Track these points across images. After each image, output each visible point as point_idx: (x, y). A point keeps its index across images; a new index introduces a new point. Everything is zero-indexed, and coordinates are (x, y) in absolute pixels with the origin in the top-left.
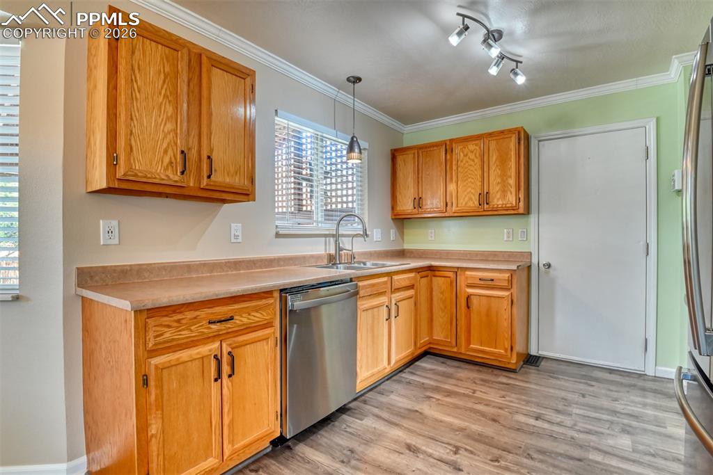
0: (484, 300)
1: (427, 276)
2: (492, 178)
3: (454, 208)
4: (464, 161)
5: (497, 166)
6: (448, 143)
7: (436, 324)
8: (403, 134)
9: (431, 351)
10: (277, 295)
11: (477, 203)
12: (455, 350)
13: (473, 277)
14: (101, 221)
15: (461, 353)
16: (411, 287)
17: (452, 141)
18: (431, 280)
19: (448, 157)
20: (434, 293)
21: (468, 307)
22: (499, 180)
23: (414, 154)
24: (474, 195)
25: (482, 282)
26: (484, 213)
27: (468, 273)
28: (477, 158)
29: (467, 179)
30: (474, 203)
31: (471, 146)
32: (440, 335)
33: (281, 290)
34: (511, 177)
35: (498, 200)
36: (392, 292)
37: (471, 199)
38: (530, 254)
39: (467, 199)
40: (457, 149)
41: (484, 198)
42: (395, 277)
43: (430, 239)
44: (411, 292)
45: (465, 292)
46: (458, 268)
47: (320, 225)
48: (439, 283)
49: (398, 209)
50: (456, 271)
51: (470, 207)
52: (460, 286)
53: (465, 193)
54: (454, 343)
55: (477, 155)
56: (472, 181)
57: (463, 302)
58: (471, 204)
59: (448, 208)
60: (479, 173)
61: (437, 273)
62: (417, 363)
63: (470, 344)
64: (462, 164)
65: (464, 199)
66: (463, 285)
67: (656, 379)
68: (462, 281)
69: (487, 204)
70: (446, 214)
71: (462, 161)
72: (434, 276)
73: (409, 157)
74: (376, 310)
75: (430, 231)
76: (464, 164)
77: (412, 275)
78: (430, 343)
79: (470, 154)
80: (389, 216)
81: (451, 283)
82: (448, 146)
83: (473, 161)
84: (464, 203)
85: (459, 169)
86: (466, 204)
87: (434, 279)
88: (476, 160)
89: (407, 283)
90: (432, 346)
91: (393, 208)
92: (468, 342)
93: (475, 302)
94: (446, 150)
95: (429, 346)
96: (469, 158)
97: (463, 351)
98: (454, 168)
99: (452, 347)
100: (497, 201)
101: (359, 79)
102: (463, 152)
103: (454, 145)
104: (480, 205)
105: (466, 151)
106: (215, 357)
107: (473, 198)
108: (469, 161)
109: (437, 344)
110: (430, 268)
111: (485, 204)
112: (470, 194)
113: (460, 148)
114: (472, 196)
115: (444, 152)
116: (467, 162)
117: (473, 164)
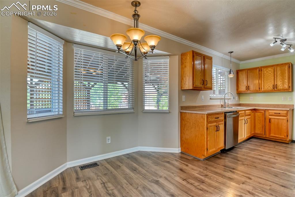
0: (276, 120)
1: (253, 112)
2: (278, 80)
3: (262, 90)
4: (267, 74)
5: (280, 75)
7: (257, 128)
8: (240, 64)
9: (255, 137)
10: (224, 113)
11: (272, 88)
12: (264, 136)
13: (271, 112)
14: (183, 96)
15: (266, 137)
16: (249, 115)
17: (261, 67)
18: (255, 113)
19: (260, 72)
20: (256, 118)
21: (270, 122)
22: (281, 80)
23: (246, 72)
25: (275, 114)
26: (275, 91)
27: (269, 111)
28: (272, 73)
29: (268, 80)
31: (270, 69)
32: (258, 131)
33: (225, 113)
35: (281, 87)
36: (245, 116)
38: (293, 105)
40: (265, 71)
41: (275, 87)
42: (246, 112)
43: (251, 100)
44: (249, 117)
45: (269, 117)
46: (266, 109)
47: (218, 96)
48: (257, 114)
49: (239, 90)
50: (265, 110)
51: (269, 89)
52: (267, 116)
53: (267, 85)
54: (264, 134)
55: (272, 72)
56: (270, 81)
57: (267, 121)
59: (260, 90)
60: (273, 78)
61: (257, 111)
62: (251, 140)
63: (270, 134)
64: (266, 75)
65: (267, 87)
66: (268, 115)
68: (267, 114)
69: (276, 88)
70: (259, 92)
71: (266, 74)
72: (256, 112)
73: (244, 72)
74: (242, 120)
75: (251, 97)
76: (267, 75)
77: (250, 111)
78: (254, 134)
79: (269, 72)
80: (236, 92)
81: (263, 114)
82: (260, 69)
83: (270, 74)
84: (267, 88)
85: (265, 77)
87: (256, 113)
88: (271, 74)
89: (249, 114)
90: (255, 135)
91: (237, 90)
92: (270, 133)
93: (272, 121)
94: (259, 71)
95: (254, 135)
96: (269, 73)
97: (267, 136)
98: (263, 76)
99: (263, 135)
101: (233, 52)
102: (266, 71)
103: (262, 69)
104: (273, 88)
105: (267, 70)
106: (216, 126)
109: (257, 134)
110: (255, 110)
111: (275, 88)
112: (269, 85)
113: (265, 69)
114: (270, 86)
115: (258, 71)
116: (268, 74)
117: (270, 75)
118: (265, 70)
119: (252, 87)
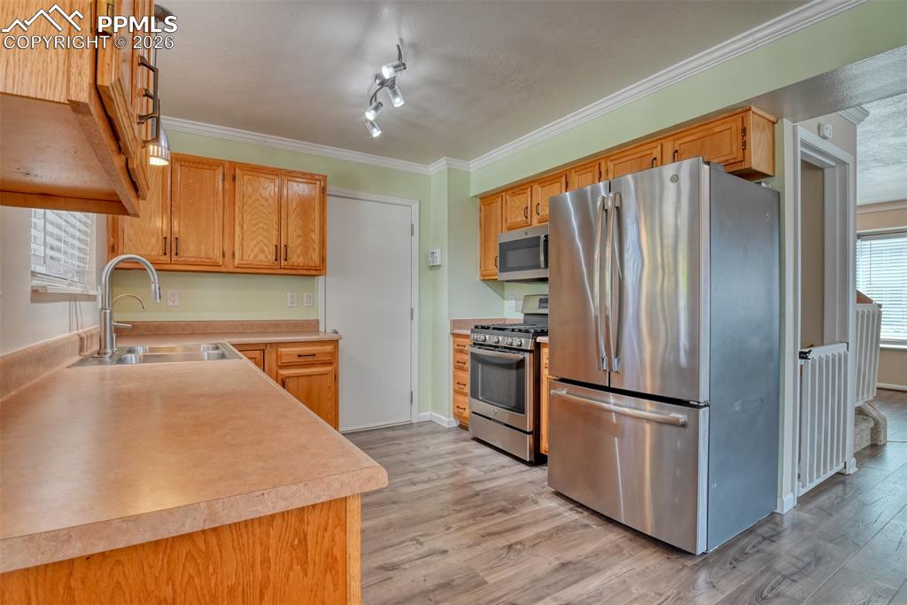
0: (303, 381)
2: (291, 228)
3: (237, 262)
4: (253, 198)
5: (298, 214)
6: (227, 165)
11: (272, 257)
13: (287, 354)
19: (228, 186)
22: (299, 232)
24: (267, 246)
25: (301, 359)
26: (282, 272)
27: (283, 350)
28: (272, 197)
29: (257, 224)
30: (267, 257)
31: (263, 181)
34: (314, 231)
35: (299, 256)
37: (262, 251)
38: (317, 322)
39: (256, 250)
40: (245, 184)
41: (281, 252)
46: (266, 344)
50: (263, 348)
51: (261, 261)
53: (255, 242)
56: (265, 227)
58: (262, 257)
59: (227, 261)
60: (275, 218)
64: (250, 201)
65: (252, 251)
66: (275, 366)
67: (421, 424)
69: (285, 260)
70: (222, 269)
71: (250, 197)
76: (254, 202)
79: (261, 191)
82: (226, 170)
83: (267, 200)
84: (252, 256)
85: (246, 207)
86: (256, 256)
88: (271, 201)
94: (224, 176)
96: (260, 195)
98: (238, 204)
100: (296, 258)
102: (252, 185)
103: (237, 172)
104: (276, 260)
105: (256, 184)
107: (266, 250)
108: (260, 198)
111: (282, 261)
112: (261, 244)
113: (246, 177)
114: (265, 247)
115: (221, 177)
116: (258, 200)
117: (266, 204)
118: (249, 180)
119: (192, 247)
